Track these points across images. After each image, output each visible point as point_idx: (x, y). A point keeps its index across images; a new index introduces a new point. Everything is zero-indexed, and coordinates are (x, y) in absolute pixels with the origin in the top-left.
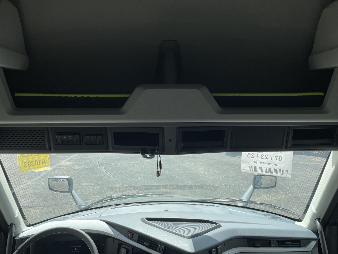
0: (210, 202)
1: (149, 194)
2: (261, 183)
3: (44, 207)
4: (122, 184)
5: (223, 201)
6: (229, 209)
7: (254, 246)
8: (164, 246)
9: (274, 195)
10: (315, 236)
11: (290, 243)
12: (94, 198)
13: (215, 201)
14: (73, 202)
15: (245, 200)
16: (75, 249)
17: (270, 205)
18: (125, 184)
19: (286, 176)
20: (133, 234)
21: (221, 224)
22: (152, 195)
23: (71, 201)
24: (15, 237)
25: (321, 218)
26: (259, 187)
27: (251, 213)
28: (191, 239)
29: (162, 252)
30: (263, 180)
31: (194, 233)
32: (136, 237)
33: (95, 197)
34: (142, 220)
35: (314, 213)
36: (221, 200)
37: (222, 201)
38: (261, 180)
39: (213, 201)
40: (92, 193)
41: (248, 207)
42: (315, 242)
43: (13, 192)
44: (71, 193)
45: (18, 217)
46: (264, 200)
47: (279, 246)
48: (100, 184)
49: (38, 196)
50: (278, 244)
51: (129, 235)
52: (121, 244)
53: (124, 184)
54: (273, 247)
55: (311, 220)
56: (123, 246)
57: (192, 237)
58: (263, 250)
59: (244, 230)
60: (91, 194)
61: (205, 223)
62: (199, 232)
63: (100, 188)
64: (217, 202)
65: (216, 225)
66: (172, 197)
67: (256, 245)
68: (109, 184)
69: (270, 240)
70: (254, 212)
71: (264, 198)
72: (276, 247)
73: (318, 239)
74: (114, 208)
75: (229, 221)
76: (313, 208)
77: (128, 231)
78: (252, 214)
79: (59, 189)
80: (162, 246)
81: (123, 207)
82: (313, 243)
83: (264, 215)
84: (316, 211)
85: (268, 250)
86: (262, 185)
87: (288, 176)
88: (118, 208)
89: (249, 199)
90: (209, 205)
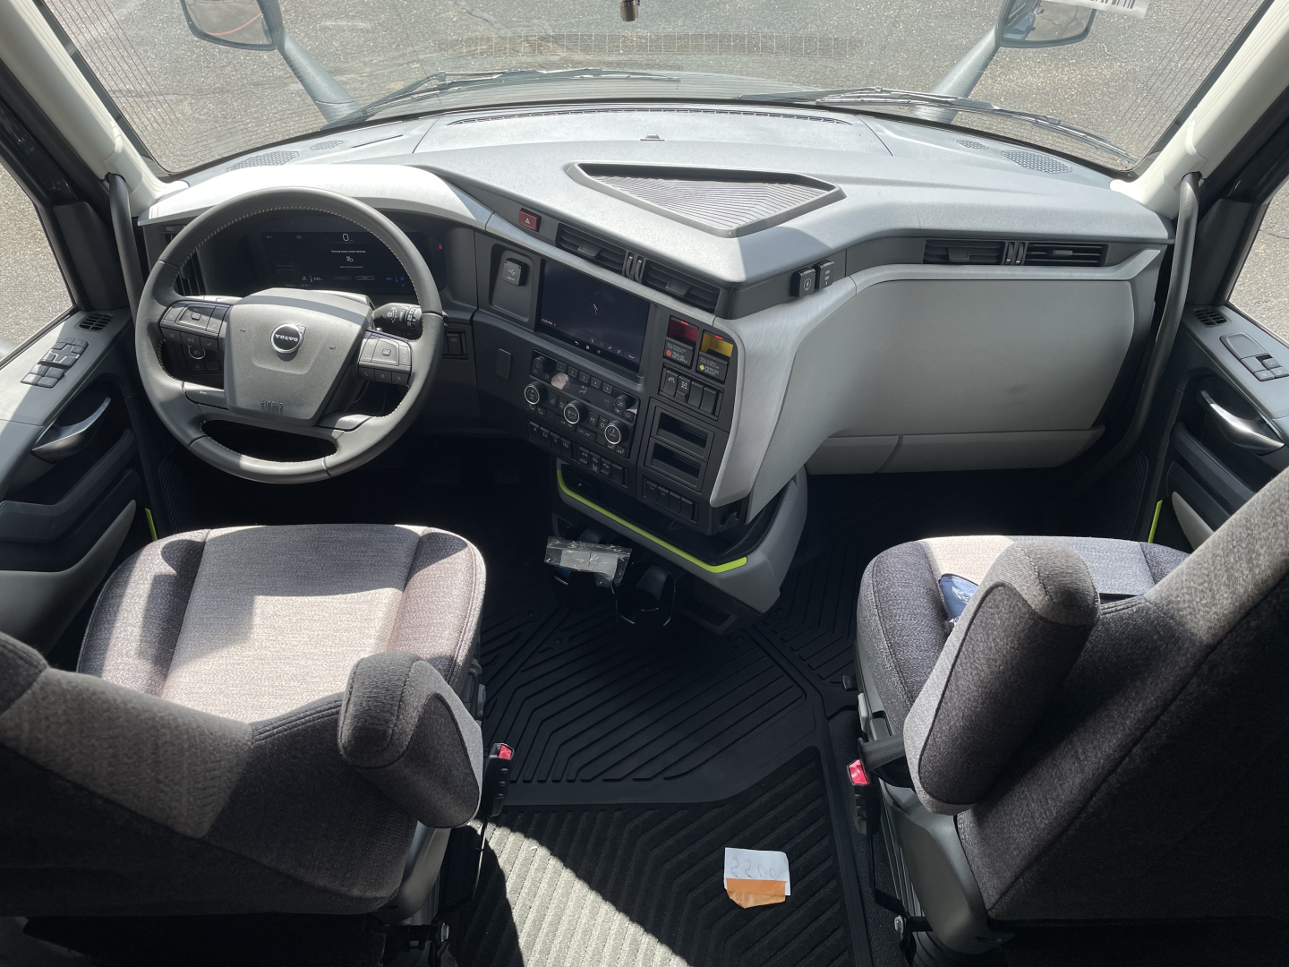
0: (817, 102)
1: (587, 72)
2: (1031, 20)
3: (182, 97)
4: (470, 9)
5: (865, 99)
6: (882, 131)
7: (945, 260)
8: (645, 259)
9: (1076, 66)
10: (1162, 233)
11: (1070, 253)
12: (365, 64)
13: (837, 99)
14: (286, 81)
15: (949, 100)
16: (349, 259)
17: (1037, 120)
18: (480, 8)
19: (1129, 9)
20: (539, 219)
21: (845, 188)
22: (597, 73)
23: (280, 77)
24: (135, 219)
25: (1205, 176)
26: (1018, 37)
27: (959, 149)
28: (736, 239)
29: (637, 278)
30: (1042, 11)
31: (748, 221)
32: (550, 229)
33: (367, 59)
34: (568, 170)
35: (1187, 156)
36: (859, 97)
37: (863, 103)
38: (1033, 11)
39: (827, 99)
40: (353, 46)
41: (952, 123)
42: (1158, 252)
43: (72, 50)
44: (282, 50)
45: (124, 152)
46: (1032, 85)
47: (1029, 262)
48: (378, 7)
49: (146, 51)
50: (1027, 256)
51: (527, 221)
52: (500, 248)
53: (478, 10)
54: (1009, 264)
55: (1167, 178)
56: (507, 254)
57: (739, 233)
58: (973, 272)
59: (922, 208)
60: (352, 49)
61: (788, 186)
62: (767, 216)
63: (383, 22)
64: (841, 103)
65: (827, 193)
66: (675, 85)
67: (952, 258)
68: (415, 9)
69: (1003, 244)
70: (974, 143)
71: (1032, 74)
72: (1019, 264)
73: (1171, 242)
74: (460, 122)
75: (875, 177)
76: (1188, 138)
77: (521, 207)
78: (964, 150)
79: (228, 32)
80: (639, 258)
81: (493, 118)
82: (1150, 255)
83: (1009, 155)
84: (1195, 147)
85: (990, 272)
86: (1034, 29)
87: (1134, 8)
88: (473, 120)
89: (967, 95)
90: (812, 118)
